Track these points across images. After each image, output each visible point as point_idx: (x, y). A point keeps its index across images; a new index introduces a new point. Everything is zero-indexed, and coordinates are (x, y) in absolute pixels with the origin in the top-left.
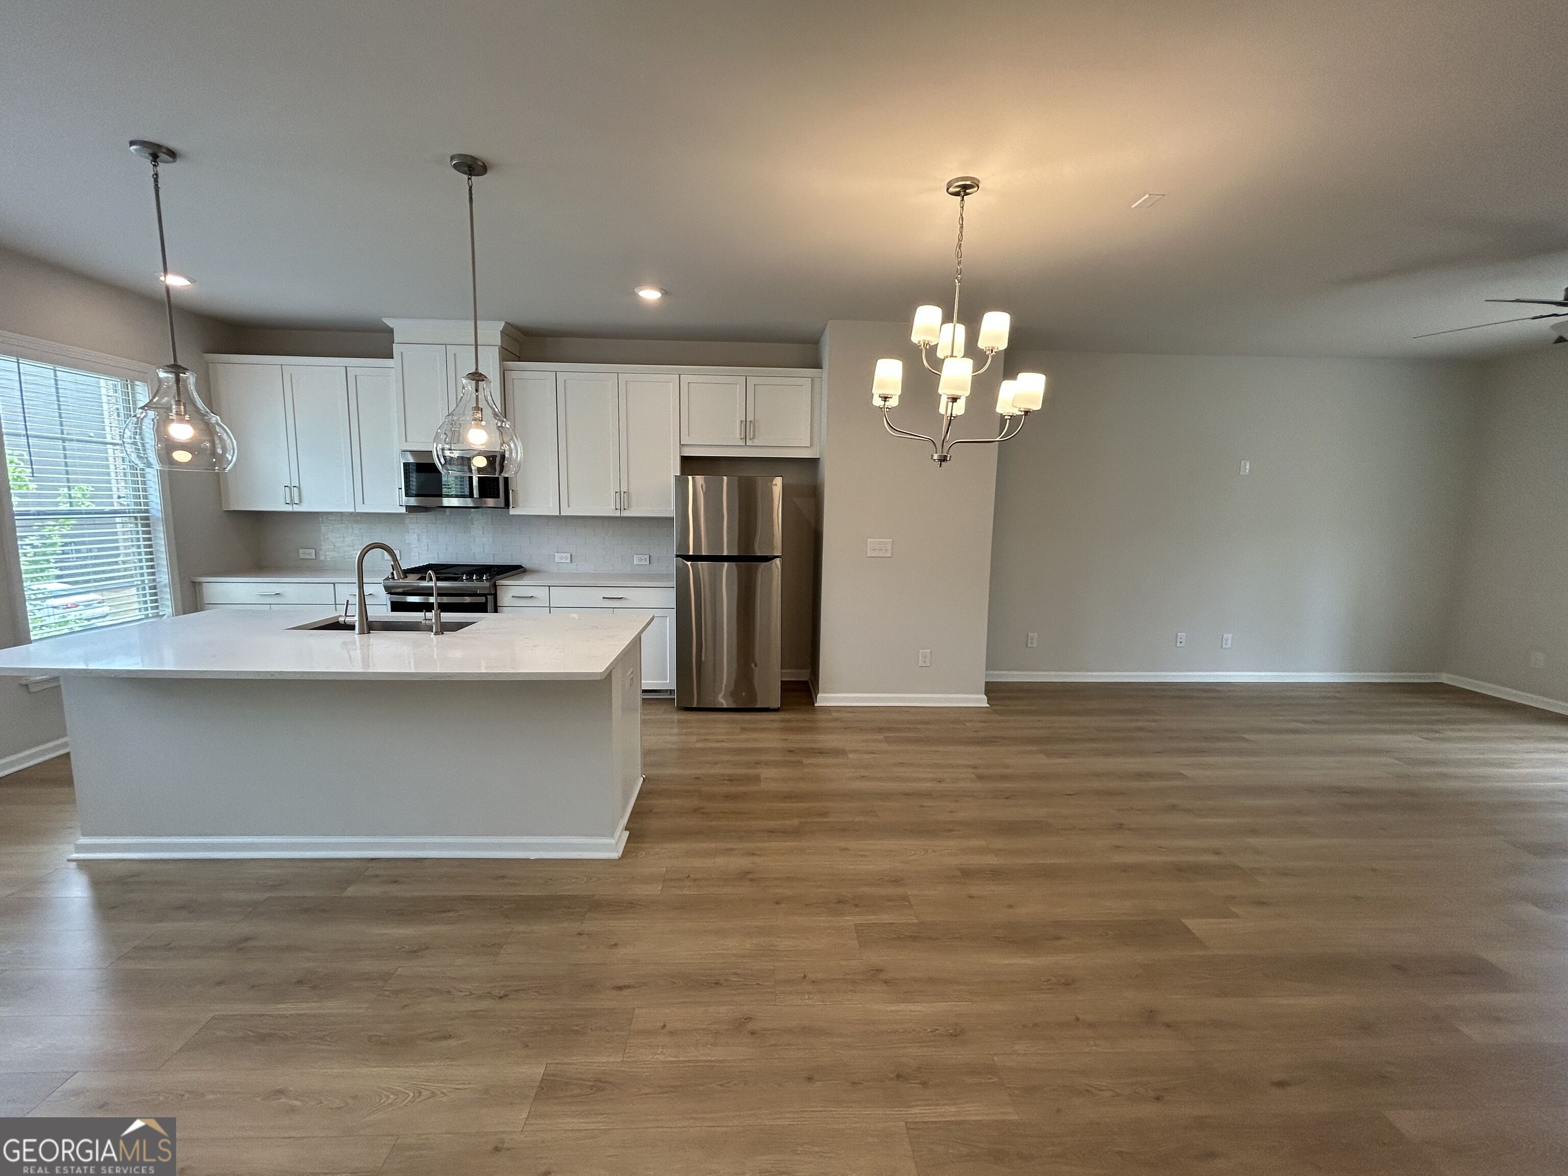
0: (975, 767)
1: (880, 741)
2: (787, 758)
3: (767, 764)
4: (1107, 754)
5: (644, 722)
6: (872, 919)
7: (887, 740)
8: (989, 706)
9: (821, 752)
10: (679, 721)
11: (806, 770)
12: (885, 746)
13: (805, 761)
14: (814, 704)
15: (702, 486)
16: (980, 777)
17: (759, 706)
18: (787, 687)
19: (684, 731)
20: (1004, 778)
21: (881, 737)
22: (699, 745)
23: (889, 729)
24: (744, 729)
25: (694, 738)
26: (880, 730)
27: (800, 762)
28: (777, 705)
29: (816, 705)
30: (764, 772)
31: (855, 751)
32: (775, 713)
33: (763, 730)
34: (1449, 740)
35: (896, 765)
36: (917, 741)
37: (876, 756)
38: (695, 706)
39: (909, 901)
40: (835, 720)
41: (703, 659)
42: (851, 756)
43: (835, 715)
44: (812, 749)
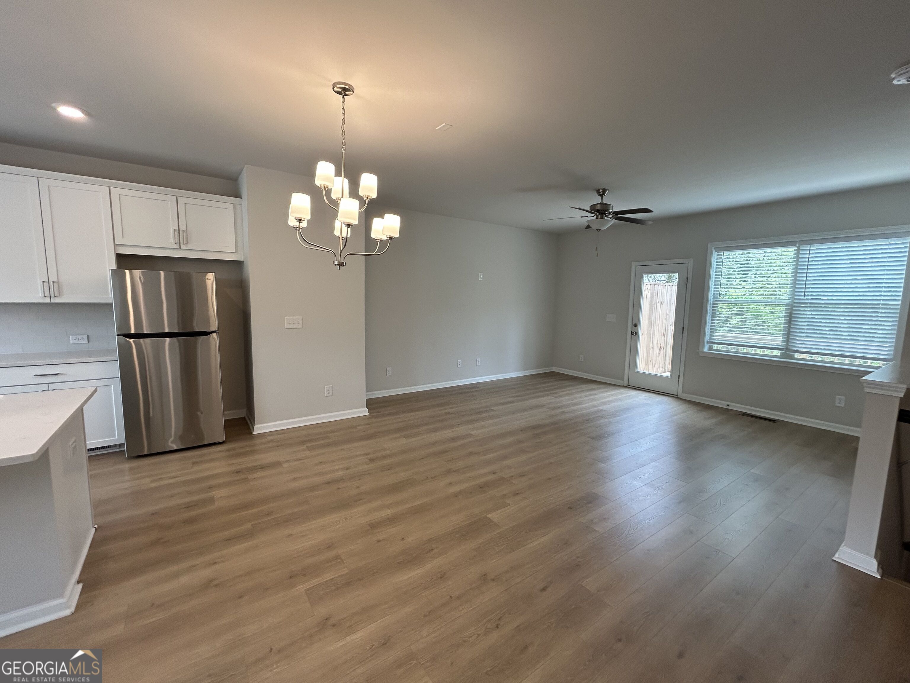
0: (367, 455)
1: (304, 450)
2: (236, 478)
3: (219, 486)
4: (435, 430)
5: (91, 477)
6: (316, 581)
7: (309, 449)
8: (369, 414)
9: (263, 467)
10: (131, 469)
11: (252, 483)
12: (308, 453)
13: (251, 477)
14: (252, 434)
15: (140, 278)
16: (372, 460)
17: (206, 442)
18: (229, 424)
19: (136, 476)
20: (384, 457)
21: (305, 447)
22: (154, 485)
23: (310, 441)
24: (194, 463)
25: (148, 480)
26: (303, 442)
27: (246, 479)
28: (223, 439)
29: (253, 433)
30: (216, 493)
31: (287, 461)
32: (222, 445)
33: (212, 460)
34: (560, 396)
35: (317, 464)
36: (328, 445)
37: (303, 461)
38: (145, 453)
39: (340, 558)
40: (269, 442)
41: (151, 415)
42: (285, 465)
43: (270, 438)
44: (255, 466)
